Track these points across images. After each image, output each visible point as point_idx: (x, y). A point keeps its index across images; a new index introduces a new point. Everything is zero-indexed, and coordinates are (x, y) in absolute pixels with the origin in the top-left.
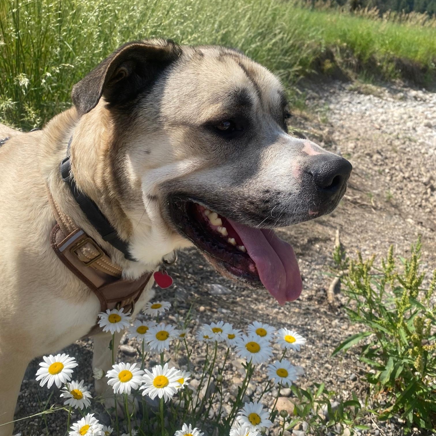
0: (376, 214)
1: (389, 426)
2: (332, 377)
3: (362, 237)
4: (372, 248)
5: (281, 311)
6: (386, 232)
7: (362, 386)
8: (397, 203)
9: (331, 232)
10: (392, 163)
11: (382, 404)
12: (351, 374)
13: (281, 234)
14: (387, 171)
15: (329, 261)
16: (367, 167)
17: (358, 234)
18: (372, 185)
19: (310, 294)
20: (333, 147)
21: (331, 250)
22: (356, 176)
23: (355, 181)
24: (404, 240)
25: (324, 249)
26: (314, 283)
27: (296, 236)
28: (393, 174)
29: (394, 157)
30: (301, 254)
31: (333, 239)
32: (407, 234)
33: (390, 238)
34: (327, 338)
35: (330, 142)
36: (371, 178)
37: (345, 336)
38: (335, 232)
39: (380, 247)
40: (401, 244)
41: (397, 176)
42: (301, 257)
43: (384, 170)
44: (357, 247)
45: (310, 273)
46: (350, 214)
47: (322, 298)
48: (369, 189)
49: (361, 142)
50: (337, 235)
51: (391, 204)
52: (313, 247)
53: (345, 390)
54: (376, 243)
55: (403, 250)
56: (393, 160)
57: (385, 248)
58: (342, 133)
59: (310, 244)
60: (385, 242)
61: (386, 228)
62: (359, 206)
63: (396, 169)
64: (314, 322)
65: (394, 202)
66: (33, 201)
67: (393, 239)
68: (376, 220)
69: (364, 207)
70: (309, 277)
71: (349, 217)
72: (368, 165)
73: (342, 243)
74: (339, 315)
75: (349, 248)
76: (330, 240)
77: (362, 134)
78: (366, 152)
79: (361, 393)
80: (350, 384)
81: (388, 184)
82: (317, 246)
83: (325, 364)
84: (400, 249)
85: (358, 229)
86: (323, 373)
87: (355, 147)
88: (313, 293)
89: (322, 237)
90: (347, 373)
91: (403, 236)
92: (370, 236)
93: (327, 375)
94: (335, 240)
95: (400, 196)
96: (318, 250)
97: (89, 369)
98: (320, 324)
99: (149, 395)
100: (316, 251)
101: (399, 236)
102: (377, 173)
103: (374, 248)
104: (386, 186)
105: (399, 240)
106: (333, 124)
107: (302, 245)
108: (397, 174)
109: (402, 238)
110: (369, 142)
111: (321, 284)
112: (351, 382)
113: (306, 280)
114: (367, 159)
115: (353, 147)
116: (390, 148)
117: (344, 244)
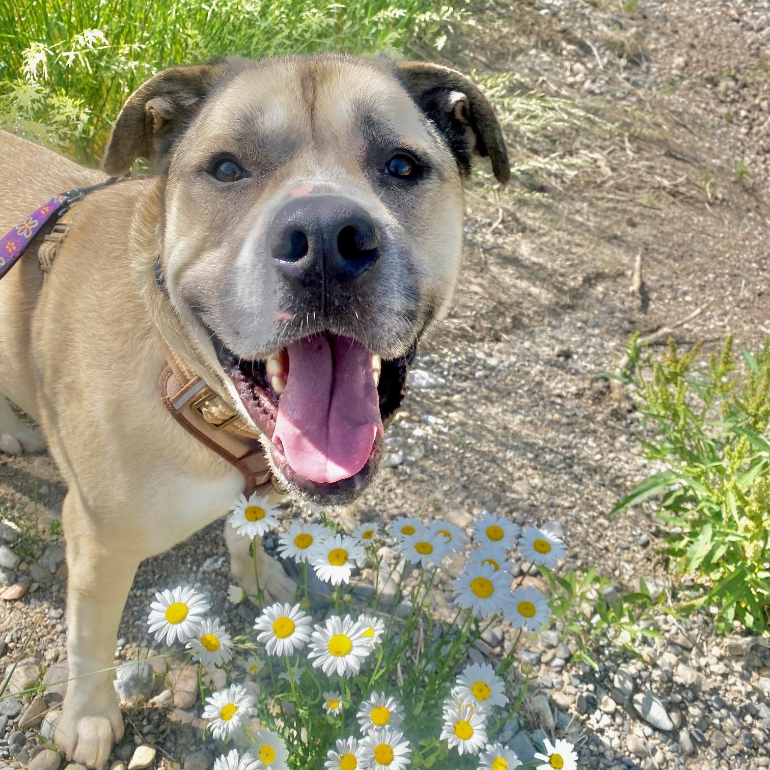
0: (712, 215)
1: (695, 618)
2: (609, 541)
3: (682, 266)
4: (697, 290)
5: (529, 419)
6: (727, 255)
7: (657, 557)
8: (754, 183)
9: (626, 259)
10: (755, 96)
11: (687, 584)
12: (641, 535)
13: (536, 267)
14: (743, 113)
15: (618, 318)
16: (705, 109)
17: (675, 260)
18: (710, 149)
19: (581, 386)
20: (644, 65)
21: (623, 295)
22: (682, 130)
23: (679, 141)
24: (757, 270)
25: (612, 293)
26: (589, 362)
27: (563, 270)
28: (754, 120)
29: (759, 83)
30: (569, 307)
31: (629, 273)
32: (765, 258)
33: (733, 267)
34: (605, 470)
35: (638, 56)
36: (711, 131)
37: (636, 468)
38: (633, 260)
39: (712, 286)
40: (753, 279)
41: (762, 124)
42: (569, 311)
43: (737, 113)
44: (671, 287)
45: (582, 343)
46: (663, 219)
47: (602, 393)
48: (704, 156)
49: (699, 52)
50: (637, 265)
51: (744, 186)
52: (591, 290)
53: (629, 562)
54: (706, 278)
55: (753, 292)
56: (757, 89)
57: (722, 287)
58: (663, 34)
59: (587, 285)
60: (723, 275)
61: (727, 245)
62: (682, 201)
63: (761, 110)
64: (584, 441)
65: (750, 181)
66: (127, 325)
67: (739, 268)
68: (711, 230)
69: (691, 201)
70: (581, 350)
71: (661, 224)
72: (707, 104)
73: (645, 280)
74: (628, 426)
75: (655, 290)
76: (622, 275)
77: (702, 34)
78: (706, 75)
79: (654, 568)
80: (638, 552)
81: (743, 144)
82: (600, 288)
83: (598, 517)
84: (749, 290)
85: (676, 250)
86: (593, 533)
87: (687, 65)
88: (586, 384)
89: (610, 271)
90: (634, 533)
91: (756, 262)
92: (697, 264)
93: (600, 537)
94: (632, 275)
95: (763, 166)
96: (601, 296)
97: (218, 532)
98: (594, 445)
99: (324, 669)
100: (598, 300)
101: (750, 262)
102: (724, 121)
103: (702, 288)
104: (738, 148)
105: (750, 270)
106: (647, 13)
107: (572, 290)
108: (762, 118)
109: (754, 265)
110: (714, 52)
111: (600, 365)
112: (640, 548)
113: (575, 357)
114: (707, 90)
115: (683, 64)
116: (755, 61)
117: (649, 283)
